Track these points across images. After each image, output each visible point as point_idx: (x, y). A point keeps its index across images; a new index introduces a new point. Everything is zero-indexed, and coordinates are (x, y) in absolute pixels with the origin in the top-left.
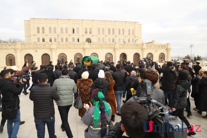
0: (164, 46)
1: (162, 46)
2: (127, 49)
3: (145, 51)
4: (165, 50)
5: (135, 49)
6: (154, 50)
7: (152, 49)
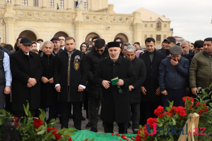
0: (127, 19)
1: (123, 18)
2: (37, 21)
3: (80, 28)
4: (129, 27)
5: (58, 22)
6: (103, 27)
7: (98, 24)
